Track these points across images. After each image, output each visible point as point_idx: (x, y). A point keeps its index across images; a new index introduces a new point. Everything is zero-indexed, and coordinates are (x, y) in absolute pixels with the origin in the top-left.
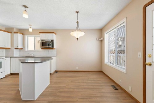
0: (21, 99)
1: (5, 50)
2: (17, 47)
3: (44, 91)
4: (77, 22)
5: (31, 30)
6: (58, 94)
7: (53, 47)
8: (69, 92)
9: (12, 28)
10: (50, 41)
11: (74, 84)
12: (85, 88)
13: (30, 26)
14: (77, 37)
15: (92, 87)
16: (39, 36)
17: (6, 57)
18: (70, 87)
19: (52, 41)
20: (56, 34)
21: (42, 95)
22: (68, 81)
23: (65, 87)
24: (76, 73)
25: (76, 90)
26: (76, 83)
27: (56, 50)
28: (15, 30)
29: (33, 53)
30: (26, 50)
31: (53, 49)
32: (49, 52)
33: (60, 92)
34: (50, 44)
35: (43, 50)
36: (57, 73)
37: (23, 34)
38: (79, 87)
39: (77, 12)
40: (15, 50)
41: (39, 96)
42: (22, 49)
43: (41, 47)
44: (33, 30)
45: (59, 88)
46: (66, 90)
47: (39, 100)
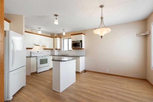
0: (52, 88)
1: (50, 50)
2: (56, 48)
3: (69, 87)
4: (102, 18)
5: (64, 34)
6: (80, 93)
7: (82, 47)
8: (91, 95)
9: (54, 34)
10: (79, 41)
11: (99, 87)
12: (111, 97)
13: (63, 31)
14: (101, 35)
15: (122, 98)
16: (71, 38)
17: (51, 55)
18: (93, 90)
19: (81, 41)
20: (84, 34)
21: (66, 90)
22: (93, 82)
23: (88, 88)
24: (106, 76)
25: (99, 95)
26: (101, 87)
27: (85, 50)
28: (55, 35)
29: (67, 53)
30: (63, 50)
31: (81, 49)
32: (79, 52)
33: (82, 92)
34: (79, 44)
35: (74, 50)
36: (86, 73)
37: (60, 38)
38: (104, 93)
39: (101, 6)
40: (55, 50)
41: (64, 90)
42: (60, 49)
43: (72, 47)
44: (66, 33)
45: (82, 87)
46: (89, 92)
47: (63, 94)
